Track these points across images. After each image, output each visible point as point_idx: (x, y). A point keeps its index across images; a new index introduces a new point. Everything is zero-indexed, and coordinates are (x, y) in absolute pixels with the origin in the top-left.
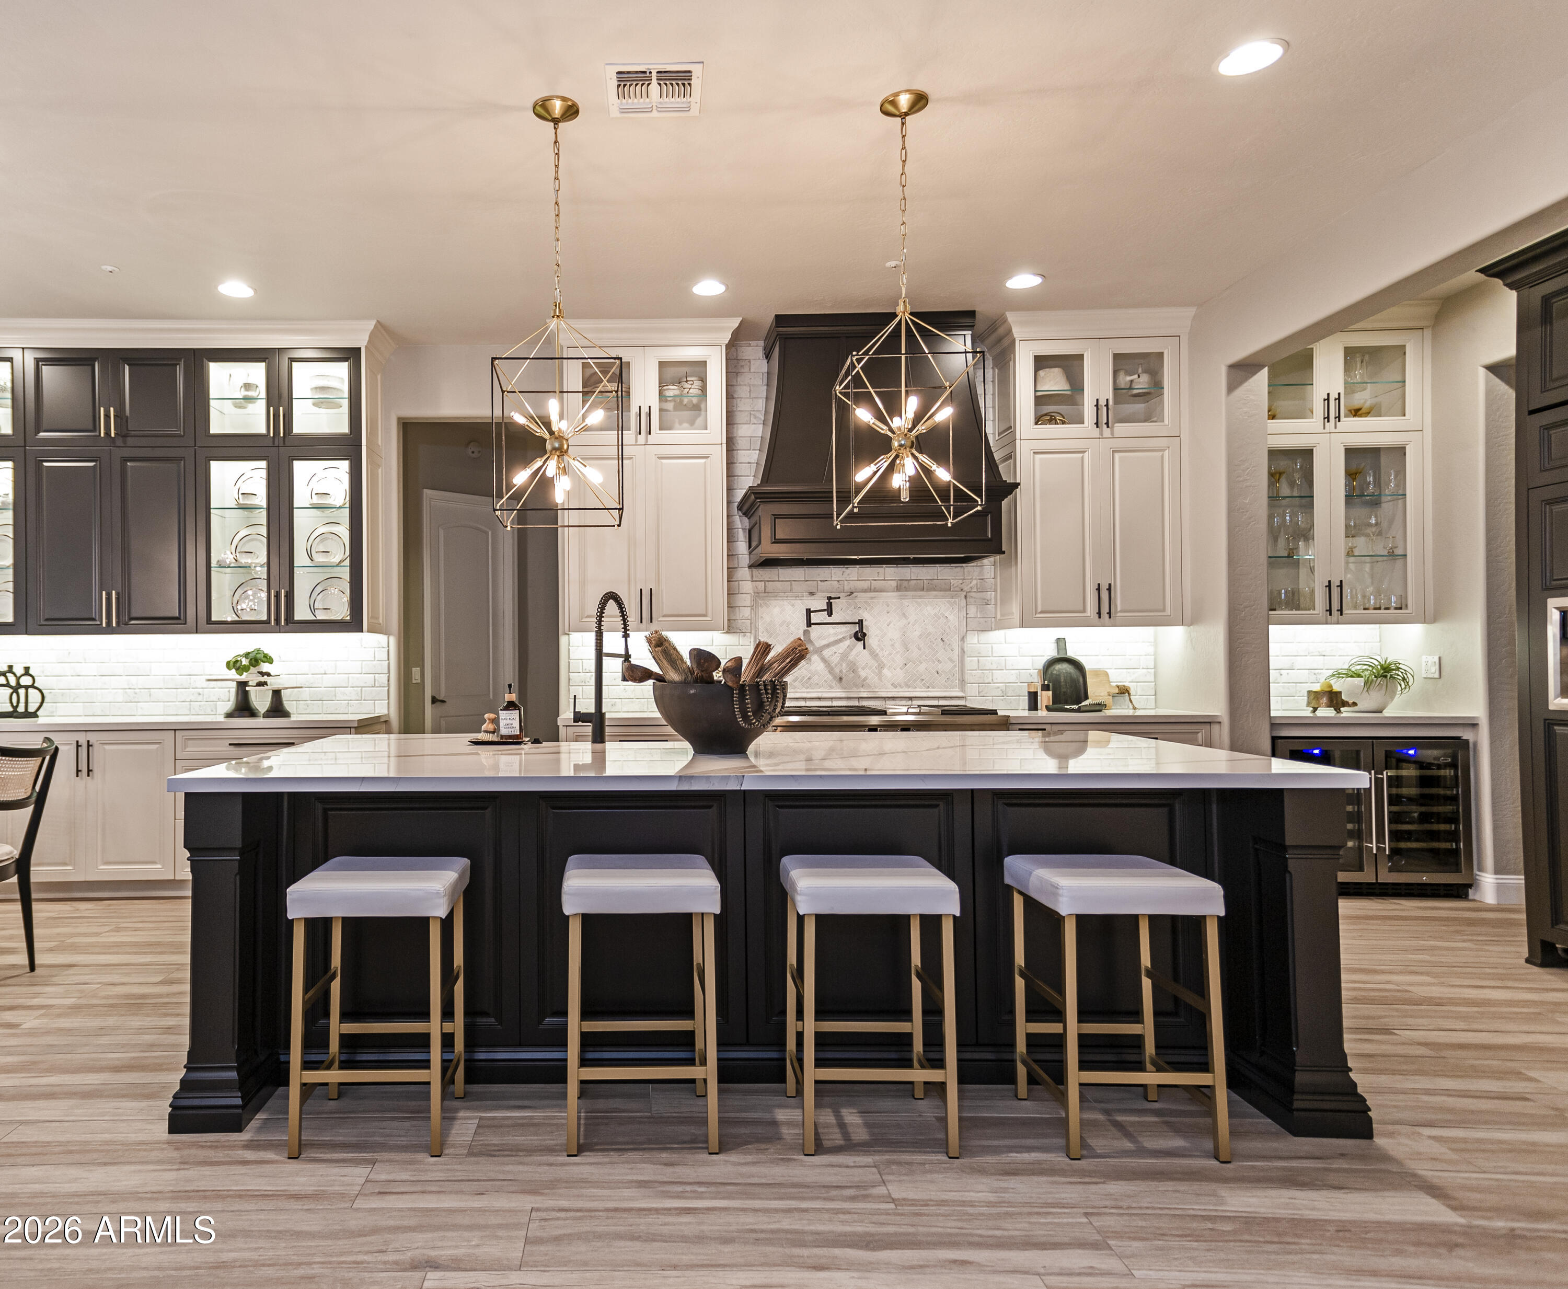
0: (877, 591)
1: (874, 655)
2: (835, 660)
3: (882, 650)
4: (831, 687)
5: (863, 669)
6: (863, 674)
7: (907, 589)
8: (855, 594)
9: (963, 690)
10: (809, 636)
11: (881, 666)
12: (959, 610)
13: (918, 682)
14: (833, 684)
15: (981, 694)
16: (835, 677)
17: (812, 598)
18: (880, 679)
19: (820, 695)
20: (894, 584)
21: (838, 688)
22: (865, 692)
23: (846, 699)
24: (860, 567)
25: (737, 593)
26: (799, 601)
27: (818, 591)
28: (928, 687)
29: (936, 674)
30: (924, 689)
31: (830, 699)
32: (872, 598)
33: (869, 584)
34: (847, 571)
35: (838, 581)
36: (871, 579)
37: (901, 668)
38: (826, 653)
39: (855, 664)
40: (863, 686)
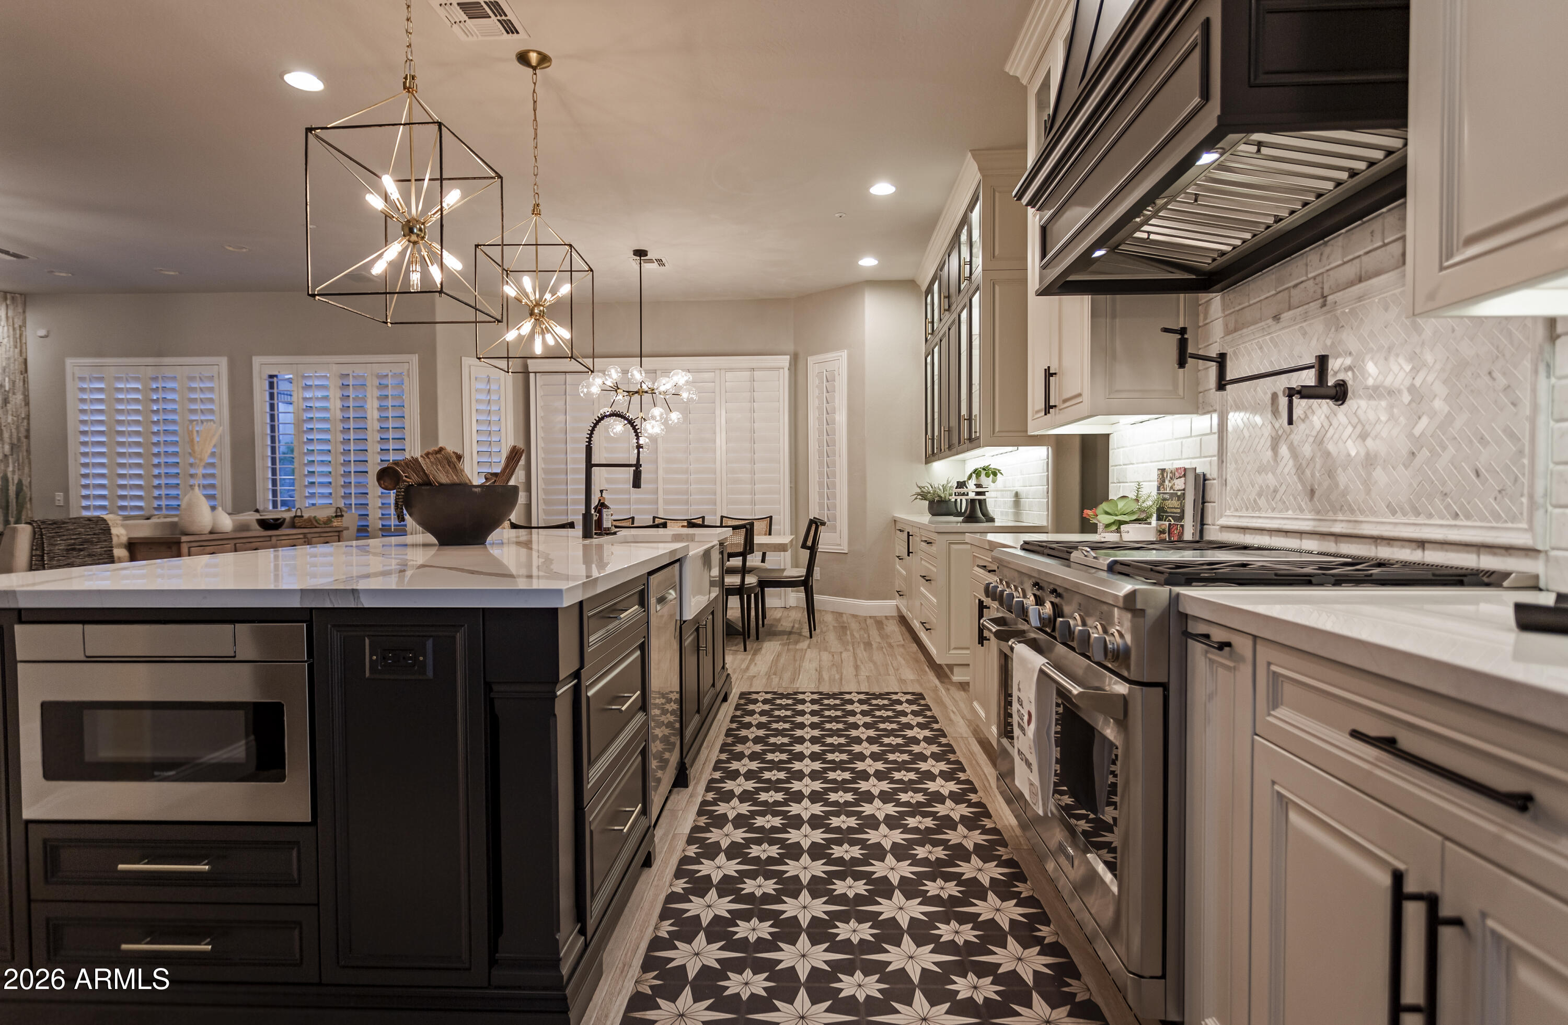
0: (1370, 278)
4: (1301, 510)
5: (1344, 469)
6: (1342, 480)
8: (1332, 298)
9: (1532, 529)
10: (1278, 406)
11: (1371, 462)
13: (1437, 501)
14: (1303, 505)
16: (1305, 488)
17: (1279, 326)
18: (1369, 492)
19: (1282, 524)
21: (1310, 512)
22: (1342, 521)
23: (1318, 536)
24: (1347, 232)
25: (1211, 342)
26: (1267, 338)
27: (1290, 309)
28: (1456, 516)
29: (1474, 477)
30: (1448, 519)
31: (1299, 534)
32: (1360, 298)
33: (1358, 266)
34: (1327, 250)
35: (1314, 278)
36: (1361, 252)
37: (1404, 465)
38: (1295, 437)
39: (1332, 459)
40: (1341, 507)
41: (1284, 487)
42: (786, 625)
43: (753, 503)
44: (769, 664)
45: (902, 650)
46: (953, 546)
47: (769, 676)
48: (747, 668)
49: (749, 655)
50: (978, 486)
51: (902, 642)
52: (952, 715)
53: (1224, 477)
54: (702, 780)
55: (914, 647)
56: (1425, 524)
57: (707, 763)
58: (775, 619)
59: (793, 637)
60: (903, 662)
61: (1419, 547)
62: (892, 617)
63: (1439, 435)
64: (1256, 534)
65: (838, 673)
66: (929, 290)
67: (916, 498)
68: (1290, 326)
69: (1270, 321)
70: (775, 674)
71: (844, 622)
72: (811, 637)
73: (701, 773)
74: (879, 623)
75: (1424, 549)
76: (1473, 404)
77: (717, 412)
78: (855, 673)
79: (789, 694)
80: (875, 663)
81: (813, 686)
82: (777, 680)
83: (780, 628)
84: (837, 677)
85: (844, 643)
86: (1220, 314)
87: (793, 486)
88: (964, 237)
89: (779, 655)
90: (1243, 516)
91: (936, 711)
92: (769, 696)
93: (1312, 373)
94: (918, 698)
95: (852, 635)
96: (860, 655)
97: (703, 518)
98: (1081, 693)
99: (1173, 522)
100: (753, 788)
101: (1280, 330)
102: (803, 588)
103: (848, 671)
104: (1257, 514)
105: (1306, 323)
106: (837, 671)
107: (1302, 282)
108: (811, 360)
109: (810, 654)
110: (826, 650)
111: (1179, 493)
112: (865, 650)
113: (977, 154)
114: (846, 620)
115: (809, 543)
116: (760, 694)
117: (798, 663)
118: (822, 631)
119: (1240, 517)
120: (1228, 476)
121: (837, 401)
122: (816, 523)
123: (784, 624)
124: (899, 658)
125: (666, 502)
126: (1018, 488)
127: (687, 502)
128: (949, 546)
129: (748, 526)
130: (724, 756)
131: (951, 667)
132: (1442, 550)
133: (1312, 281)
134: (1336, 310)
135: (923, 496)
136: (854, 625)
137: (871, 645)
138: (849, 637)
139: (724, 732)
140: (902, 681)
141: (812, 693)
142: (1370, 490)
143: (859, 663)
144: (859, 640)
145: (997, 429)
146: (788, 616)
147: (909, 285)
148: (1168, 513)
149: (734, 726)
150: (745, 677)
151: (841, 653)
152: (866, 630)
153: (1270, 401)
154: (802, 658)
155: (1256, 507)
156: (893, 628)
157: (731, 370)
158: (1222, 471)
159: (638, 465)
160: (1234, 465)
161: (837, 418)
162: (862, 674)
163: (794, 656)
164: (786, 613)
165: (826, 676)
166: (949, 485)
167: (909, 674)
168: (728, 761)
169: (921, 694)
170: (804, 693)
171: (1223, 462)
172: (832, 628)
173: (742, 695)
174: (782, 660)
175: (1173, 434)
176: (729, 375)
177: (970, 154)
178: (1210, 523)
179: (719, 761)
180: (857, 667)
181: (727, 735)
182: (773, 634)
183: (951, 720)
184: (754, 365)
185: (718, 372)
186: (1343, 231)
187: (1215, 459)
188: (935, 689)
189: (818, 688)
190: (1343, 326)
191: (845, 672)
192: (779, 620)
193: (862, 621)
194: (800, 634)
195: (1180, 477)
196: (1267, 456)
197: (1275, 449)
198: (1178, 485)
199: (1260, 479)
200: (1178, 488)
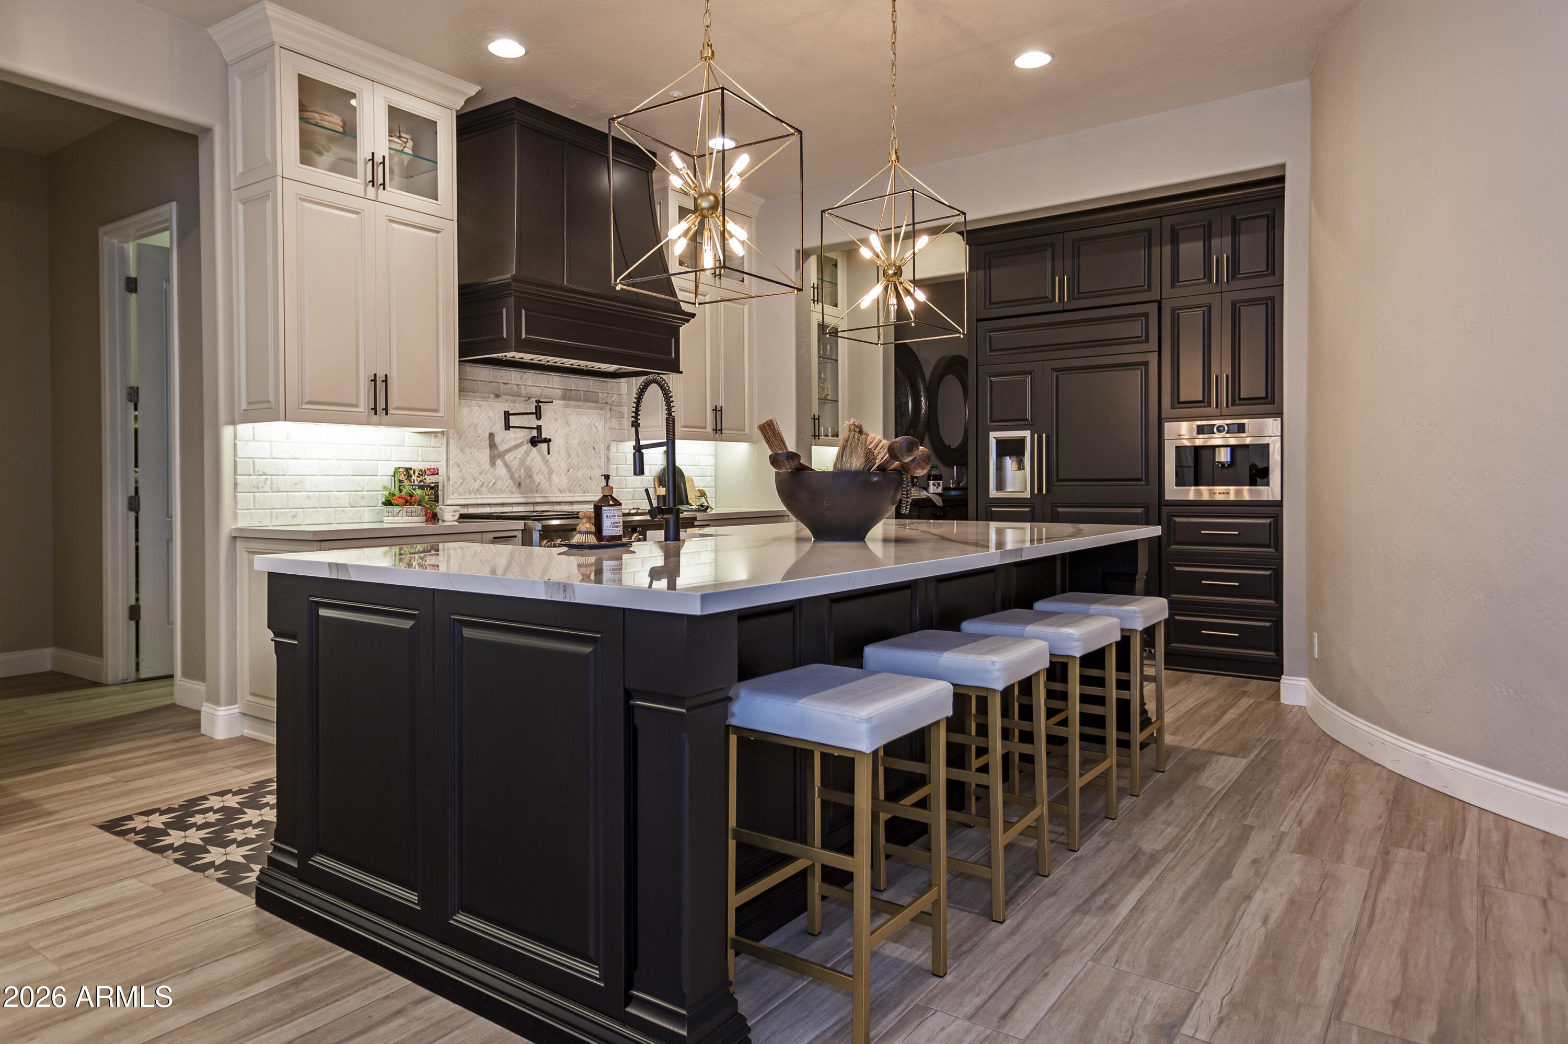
1: (544, 459)
2: (515, 464)
4: (512, 493)
5: (537, 474)
7: (569, 399)
11: (551, 472)
12: (606, 421)
13: (577, 488)
17: (497, 400)
20: (560, 392)
21: (518, 494)
22: (539, 497)
29: (589, 480)
37: (565, 474)
38: (508, 457)
39: (531, 469)
40: (537, 491)
41: (500, 482)
53: (448, 476)
90: (467, 498)
104: (480, 496)
107: (507, 382)
111: (433, 485)
119: (465, 498)
120: (451, 475)
153: (488, 436)
155: (477, 491)
158: (447, 471)
160: (456, 469)
171: (447, 466)
187: (441, 463)
195: (433, 474)
196: (487, 466)
197: (493, 463)
198: (430, 479)
199: (482, 477)
200: (430, 481)
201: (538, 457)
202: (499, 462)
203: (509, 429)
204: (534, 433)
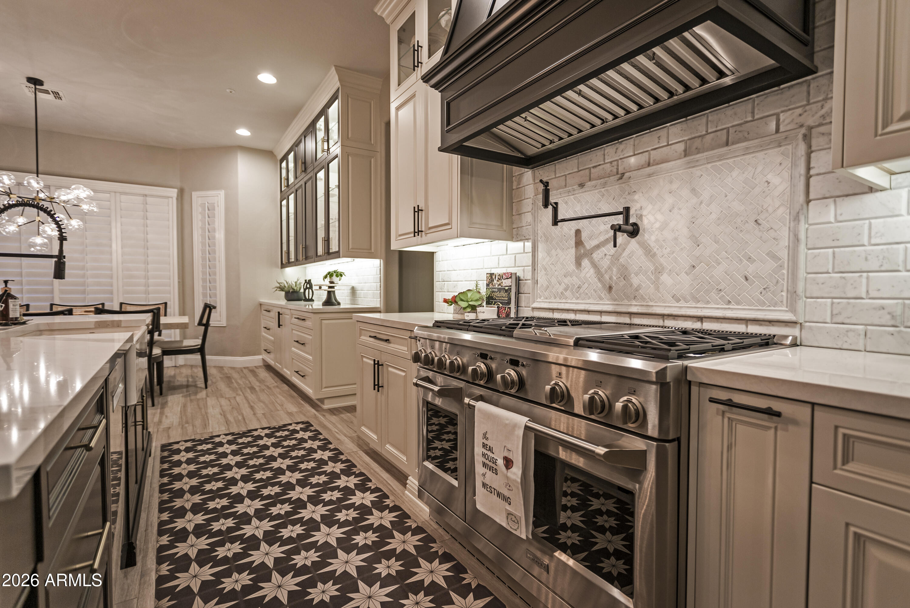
0: (658, 164)
1: (649, 252)
2: (605, 264)
3: (661, 247)
4: (601, 298)
5: (637, 274)
6: (635, 281)
7: (698, 151)
8: (627, 175)
9: (793, 310)
10: (581, 237)
11: (659, 271)
12: (794, 165)
13: (713, 294)
14: (603, 295)
15: (839, 319)
16: (604, 286)
17: (583, 190)
18: (657, 289)
19: (587, 307)
20: (681, 147)
21: (608, 300)
22: (636, 305)
23: (616, 314)
24: (636, 137)
25: (523, 198)
26: (572, 197)
27: (590, 180)
28: (729, 302)
29: (743, 280)
30: (722, 304)
31: (599, 313)
32: (650, 175)
33: (647, 157)
34: (622, 147)
35: (611, 162)
36: (649, 149)
37: (686, 273)
38: (596, 256)
39: (626, 268)
40: (635, 297)
41: (586, 285)
42: (181, 380)
43: (147, 292)
44: (179, 415)
45: (278, 390)
46: (324, 321)
47: (183, 426)
48: (160, 422)
49: (157, 409)
50: (331, 282)
51: (276, 384)
52: (337, 435)
53: (536, 279)
54: (150, 550)
55: (286, 387)
56: (704, 307)
57: (150, 528)
58: (170, 377)
59: (192, 389)
60: (283, 399)
61: (699, 321)
62: (260, 366)
63: (715, 256)
64: (563, 313)
65: (239, 414)
66: (285, 157)
67: (276, 290)
68: (591, 191)
69: (576, 187)
70: (187, 422)
71: (226, 374)
72: (206, 387)
73: (146, 542)
74: (253, 371)
75: (702, 322)
76: (743, 238)
77: (113, 224)
78: (252, 413)
79: (206, 439)
80: (264, 402)
81: (224, 428)
82: (191, 428)
83: (177, 383)
84: (240, 418)
85: (234, 390)
86: (531, 181)
87: (181, 281)
88: (321, 124)
89: (185, 406)
90: (552, 302)
91: (325, 434)
92: (189, 444)
93: (621, 217)
94: (307, 426)
95: (237, 383)
96: (250, 397)
97: (103, 304)
98: (606, 452)
99: (501, 305)
100: (207, 545)
101: (583, 192)
102: (199, 353)
103: (246, 411)
104: (564, 301)
105: (604, 189)
106: (238, 412)
107: (600, 165)
108: (195, 194)
109: (211, 402)
110: (222, 396)
111: (507, 288)
112: (252, 393)
113: (338, 68)
114: (227, 372)
115: (204, 321)
116: (181, 444)
117: (203, 410)
118: (212, 382)
119: (549, 302)
120: (539, 278)
121: (216, 224)
122: (210, 307)
123: (179, 379)
124: (279, 396)
125: (62, 292)
126: (353, 285)
127: (84, 292)
128: (321, 322)
129: (155, 311)
130: (165, 516)
131: (322, 400)
132: (718, 322)
133: (609, 165)
134: (630, 182)
135: (282, 289)
136: (235, 375)
137: (255, 389)
138: (235, 385)
139: (157, 489)
140: (290, 414)
141: (226, 435)
142: (659, 287)
143: (252, 404)
144: (244, 386)
145: (350, 247)
146: (181, 373)
147: (268, 154)
148: (497, 300)
149: (166, 480)
150: (160, 430)
151: (235, 397)
152: (246, 377)
153: (574, 234)
154: (206, 406)
155: (562, 295)
156: (264, 374)
157: (122, 193)
158: (535, 275)
159: (60, 257)
160: (543, 272)
161: (217, 235)
162: (258, 412)
163: (198, 405)
164: (178, 371)
165: (231, 418)
166: (298, 282)
167: (292, 408)
168: (171, 521)
169: (308, 422)
170: (219, 436)
171: (535, 270)
172: (219, 379)
173: (164, 447)
174: (189, 410)
175: (491, 253)
176: (123, 197)
177: (333, 68)
178: (523, 306)
179: (162, 524)
180: (252, 408)
181: (162, 492)
182: (175, 388)
183: (338, 439)
184: (147, 192)
185: (113, 194)
186: (634, 136)
187: (530, 268)
188: (316, 417)
189: (229, 429)
190: (635, 192)
191: (244, 413)
192: (174, 376)
193: (240, 371)
194: (196, 386)
195: (507, 278)
196: (572, 267)
197: (578, 263)
198: (505, 283)
199: (566, 280)
200: (505, 285)
201: (640, 252)
202: (586, 263)
203: (557, 225)
204: (619, 220)
